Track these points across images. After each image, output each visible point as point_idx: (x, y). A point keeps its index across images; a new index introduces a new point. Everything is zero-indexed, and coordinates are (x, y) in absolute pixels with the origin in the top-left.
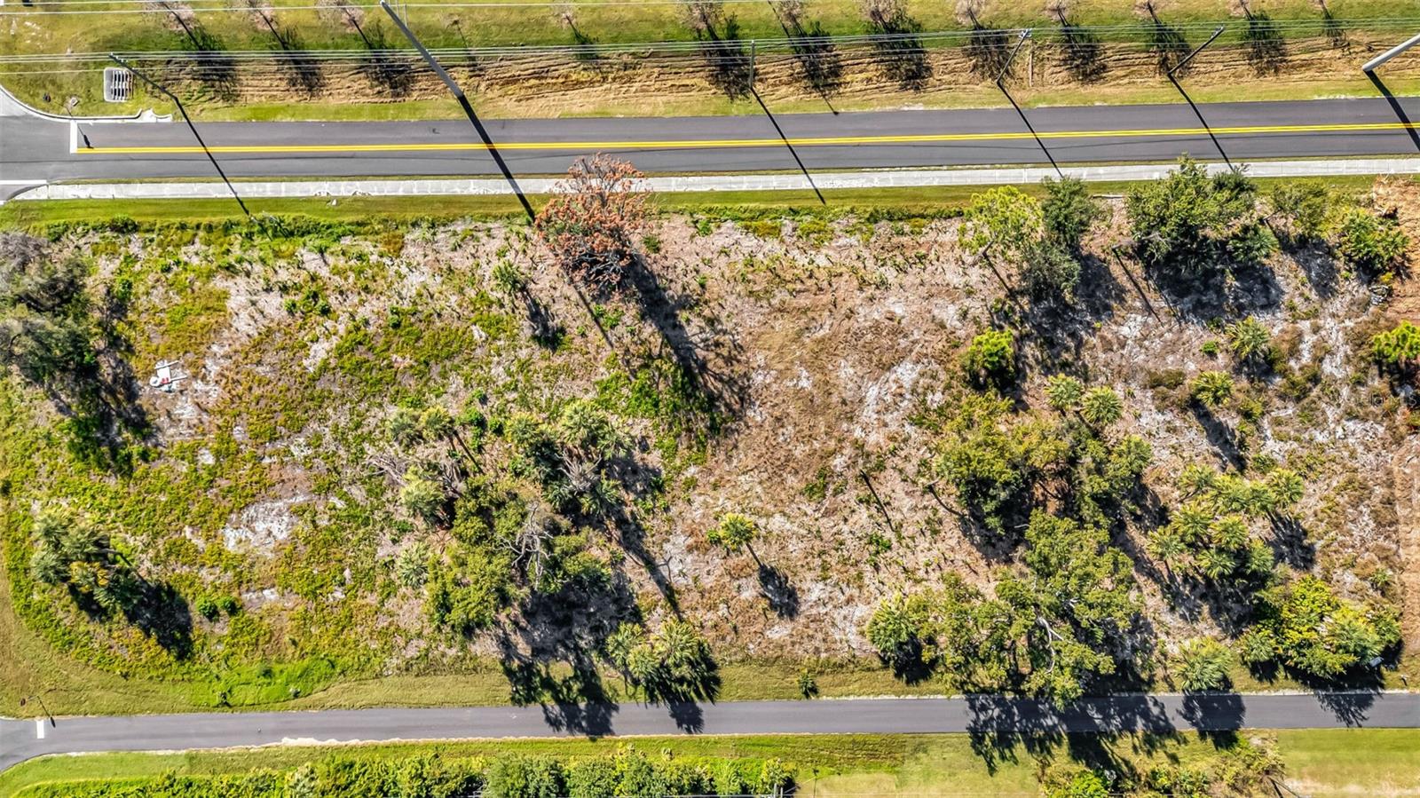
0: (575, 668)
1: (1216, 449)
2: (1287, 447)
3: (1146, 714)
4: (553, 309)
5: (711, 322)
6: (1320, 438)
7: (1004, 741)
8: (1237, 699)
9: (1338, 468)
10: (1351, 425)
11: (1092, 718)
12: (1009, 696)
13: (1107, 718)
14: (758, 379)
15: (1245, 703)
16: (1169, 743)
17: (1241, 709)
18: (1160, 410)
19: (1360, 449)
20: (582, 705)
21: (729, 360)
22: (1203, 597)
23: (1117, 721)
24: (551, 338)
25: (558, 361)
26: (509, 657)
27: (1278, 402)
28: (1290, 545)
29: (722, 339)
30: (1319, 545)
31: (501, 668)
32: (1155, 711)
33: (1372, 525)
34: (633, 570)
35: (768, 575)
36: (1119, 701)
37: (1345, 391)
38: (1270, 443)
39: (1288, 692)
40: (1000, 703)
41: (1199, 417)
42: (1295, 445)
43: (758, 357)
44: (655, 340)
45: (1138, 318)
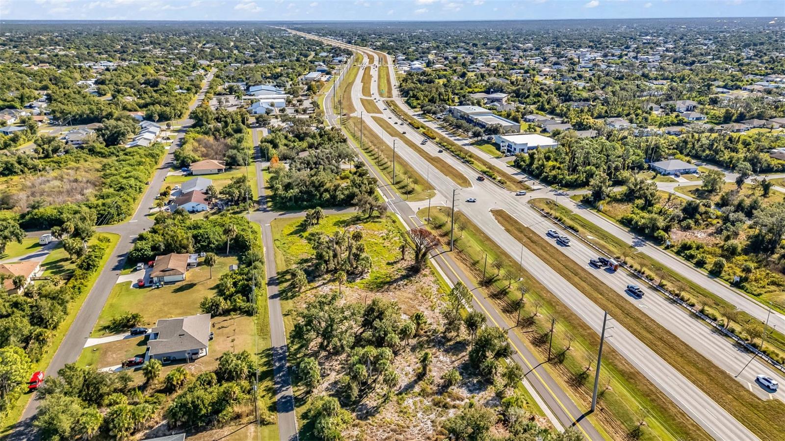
1: (403, 387)
2: (411, 405)
3: (282, 387)
6: (419, 415)
7: (268, 356)
8: (292, 409)
9: (407, 422)
10: (429, 422)
11: (279, 373)
12: (287, 354)
13: (280, 377)
15: (290, 413)
16: (270, 395)
17: (287, 411)
18: (414, 370)
19: (419, 428)
20: (277, 281)
22: (337, 391)
23: (279, 380)
25: (384, 266)
26: (292, 270)
27: (430, 399)
28: (367, 412)
29: (402, 287)
30: (370, 422)
31: (288, 269)
32: (284, 389)
33: (384, 437)
34: (320, 283)
36: (288, 380)
37: (443, 418)
38: (411, 400)
39: (297, 425)
40: (284, 352)
41: (415, 380)
42: (413, 408)
43: (398, 293)
44: (396, 277)
45: (448, 360)
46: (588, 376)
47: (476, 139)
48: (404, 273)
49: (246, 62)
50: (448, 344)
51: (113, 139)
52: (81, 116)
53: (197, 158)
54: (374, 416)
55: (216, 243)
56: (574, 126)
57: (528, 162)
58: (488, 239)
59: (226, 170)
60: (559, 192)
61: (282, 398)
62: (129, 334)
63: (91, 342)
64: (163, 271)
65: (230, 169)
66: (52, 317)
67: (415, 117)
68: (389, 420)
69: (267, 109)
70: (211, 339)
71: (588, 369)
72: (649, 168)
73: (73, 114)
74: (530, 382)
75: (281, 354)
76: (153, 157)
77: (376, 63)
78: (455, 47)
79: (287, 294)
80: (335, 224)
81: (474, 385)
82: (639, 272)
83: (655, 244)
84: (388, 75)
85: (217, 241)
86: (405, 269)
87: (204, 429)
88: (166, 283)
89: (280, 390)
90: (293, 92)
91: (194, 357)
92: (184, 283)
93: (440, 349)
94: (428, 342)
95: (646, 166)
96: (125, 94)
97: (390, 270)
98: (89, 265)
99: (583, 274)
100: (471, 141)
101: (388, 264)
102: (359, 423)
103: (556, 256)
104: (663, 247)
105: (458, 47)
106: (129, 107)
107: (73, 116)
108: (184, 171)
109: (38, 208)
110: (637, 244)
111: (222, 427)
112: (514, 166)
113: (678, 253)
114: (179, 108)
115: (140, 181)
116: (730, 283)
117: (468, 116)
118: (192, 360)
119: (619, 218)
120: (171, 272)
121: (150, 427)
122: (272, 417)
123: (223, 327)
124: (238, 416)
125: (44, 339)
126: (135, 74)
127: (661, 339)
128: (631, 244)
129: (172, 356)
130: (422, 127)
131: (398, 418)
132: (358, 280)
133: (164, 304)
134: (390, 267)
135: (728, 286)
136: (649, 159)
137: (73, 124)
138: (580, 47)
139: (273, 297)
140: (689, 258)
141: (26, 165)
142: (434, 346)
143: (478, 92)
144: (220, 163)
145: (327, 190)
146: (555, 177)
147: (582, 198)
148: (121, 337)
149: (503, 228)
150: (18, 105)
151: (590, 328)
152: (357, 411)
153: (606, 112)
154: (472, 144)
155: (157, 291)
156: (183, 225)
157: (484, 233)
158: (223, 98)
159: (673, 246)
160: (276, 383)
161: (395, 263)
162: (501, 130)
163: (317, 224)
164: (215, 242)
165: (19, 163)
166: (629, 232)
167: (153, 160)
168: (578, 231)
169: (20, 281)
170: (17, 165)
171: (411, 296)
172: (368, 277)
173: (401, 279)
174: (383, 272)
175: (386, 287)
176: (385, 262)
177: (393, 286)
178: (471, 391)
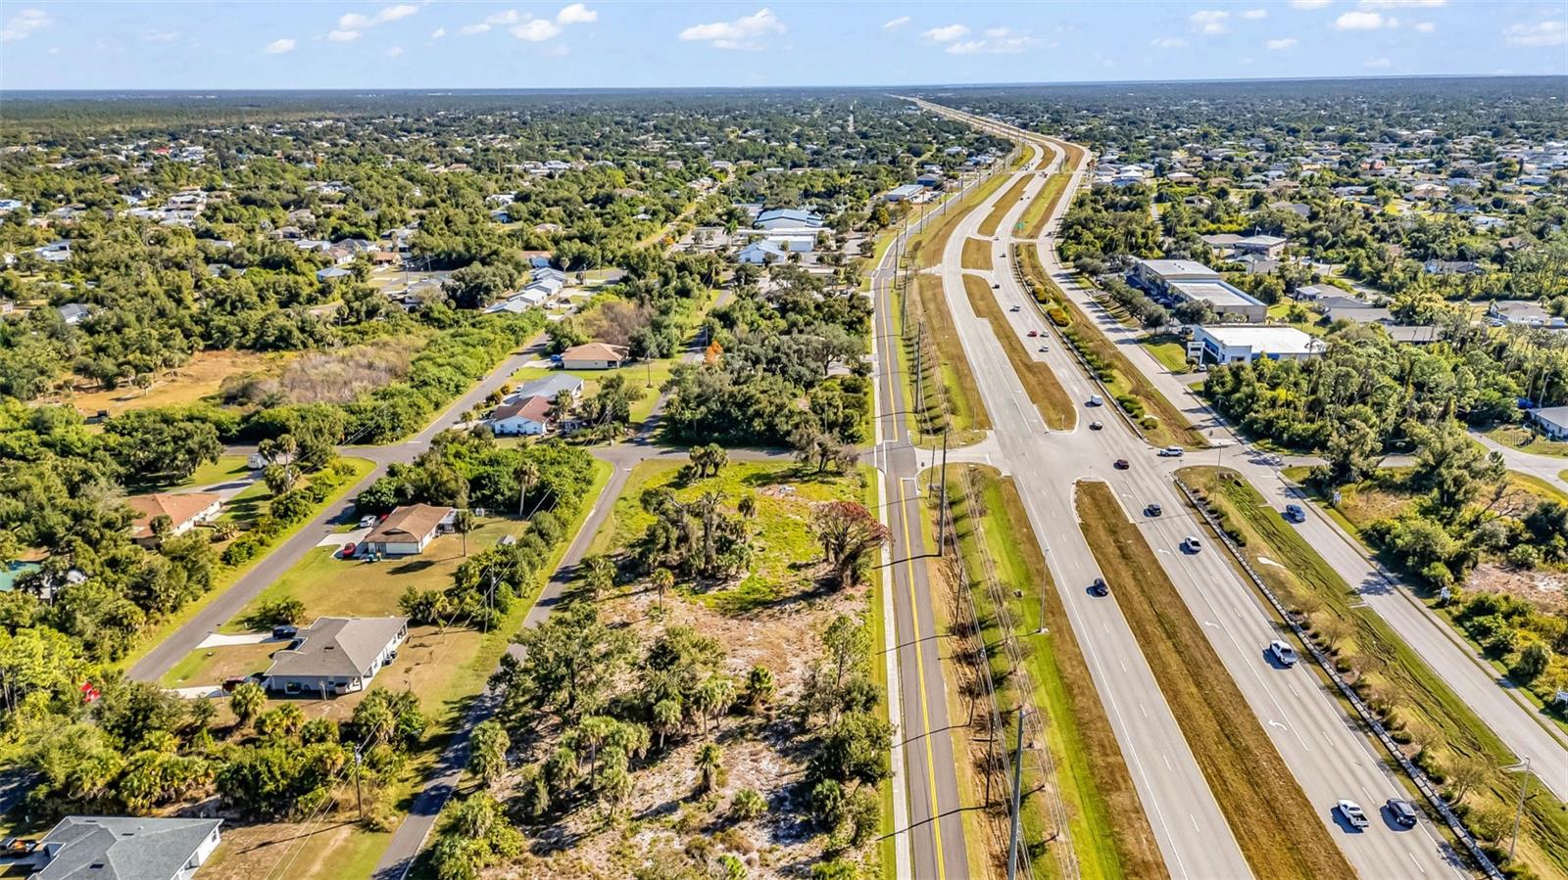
1: (654, 807)
2: (646, 843)
3: (447, 768)
5: (798, 611)
7: (463, 708)
8: (436, 812)
12: (498, 710)
13: (457, 750)
14: (756, 624)
15: (428, 817)
16: (418, 779)
17: (425, 814)
20: (571, 575)
23: (451, 755)
25: (781, 569)
27: (686, 839)
28: (557, 842)
29: (786, 615)
30: (550, 860)
31: (604, 554)
32: (449, 772)
35: (626, 626)
36: (467, 757)
38: (651, 835)
39: (424, 841)
40: (494, 707)
41: (684, 798)
42: (645, 850)
43: (771, 625)
44: (787, 595)
45: (775, 770)
46: (1044, 851)
47: (1152, 331)
48: (809, 589)
49: (795, 165)
50: (799, 738)
51: (469, 298)
52: (449, 255)
53: (583, 338)
54: (563, 851)
55: (508, 493)
56: (1396, 314)
57: (1228, 387)
58: (1032, 540)
59: (624, 364)
60: (1268, 456)
61: (435, 788)
62: (270, 635)
63: (215, 640)
64: (387, 533)
65: (634, 361)
66: (166, 590)
67: (1056, 280)
68: (585, 863)
69: (767, 253)
70: (387, 663)
71: (1053, 838)
72: (1528, 420)
73: (437, 251)
74: (912, 842)
75: (486, 709)
76: (514, 332)
77: (1051, 169)
78: (1245, 137)
79: (570, 601)
80: (747, 480)
81: (791, 827)
82: (1327, 649)
83: (1417, 593)
84: (1060, 193)
85: (511, 489)
86: (816, 581)
87: (268, 819)
88: (388, 556)
89: (440, 773)
90: (839, 225)
91: (338, 690)
92: (415, 559)
93: (774, 745)
94: (761, 728)
95: (1518, 414)
96: (547, 219)
97: (791, 577)
98: (287, 509)
99: (1186, 636)
100: (1142, 333)
101: (793, 566)
102: (526, 860)
103: (1155, 592)
104: (1432, 602)
105: (1252, 136)
106: (534, 242)
107: (438, 255)
108: (554, 361)
109: (272, 405)
110: (1371, 588)
111: (299, 822)
112: (1199, 393)
113: (1458, 620)
114: (612, 247)
115: (464, 374)
116: (1545, 703)
117: (1163, 281)
118: (333, 695)
119: (1367, 525)
120: (399, 537)
121: (194, 800)
122: (393, 819)
123: (422, 645)
124: (335, 807)
125: (129, 624)
126: (589, 184)
127: (1269, 805)
128: (1355, 583)
129: (304, 683)
130: (1056, 300)
131: (604, 864)
132: (713, 592)
133: (361, 592)
134: (791, 574)
135: (1535, 710)
136: (1533, 399)
137: (434, 269)
138: (1552, 136)
139: (545, 603)
140: (1479, 633)
141: (311, 334)
142: (766, 738)
143: (1229, 232)
144: (615, 350)
145: (758, 414)
146: (1270, 423)
147: (1307, 475)
148: (256, 638)
149: (1079, 521)
150: (371, 233)
151: (1118, 753)
152: (541, 837)
153: (1508, 287)
154: (1140, 341)
155: (366, 568)
156: (475, 455)
157: (1029, 527)
158: (704, 231)
159: (1456, 603)
160: (443, 760)
161: (807, 566)
162: (1209, 315)
163: (714, 475)
164: (506, 492)
165: (302, 330)
166: (1375, 558)
167: (513, 337)
168: (1241, 544)
169: (160, 524)
170: (296, 333)
171: (792, 634)
172: (734, 588)
173: (795, 599)
174: (771, 580)
175: (756, 611)
176: (787, 562)
177: (770, 612)
178: (776, 838)
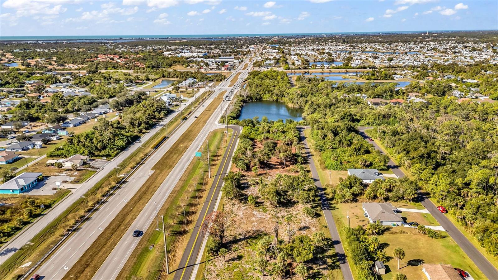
0: (328, 258)
3: (322, 195)
4: (232, 257)
5: (240, 234)
7: (331, 207)
12: (322, 206)
13: (324, 198)
14: (254, 229)
16: (327, 193)
17: (319, 187)
20: (338, 258)
21: (249, 232)
24: (240, 258)
25: (246, 256)
26: (328, 269)
29: (244, 233)
31: (331, 270)
35: (300, 230)
36: (320, 197)
43: (249, 229)
44: (243, 242)
45: (248, 192)
61: (321, 191)
63: (441, 228)
79: (328, 243)
123: (363, 221)
139: (337, 242)
161: (234, 260)
173: (240, 240)
174: (250, 249)
175: (255, 235)
176: (243, 261)
177: (250, 234)
178: (248, 183)
